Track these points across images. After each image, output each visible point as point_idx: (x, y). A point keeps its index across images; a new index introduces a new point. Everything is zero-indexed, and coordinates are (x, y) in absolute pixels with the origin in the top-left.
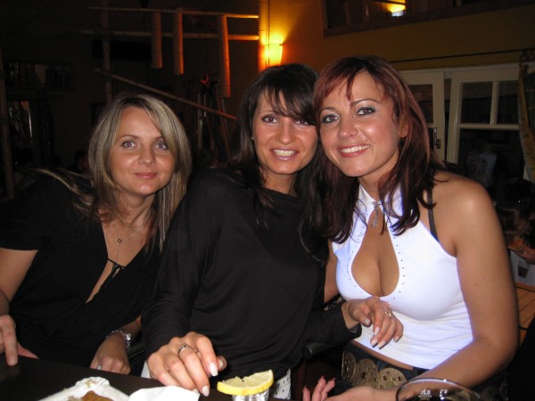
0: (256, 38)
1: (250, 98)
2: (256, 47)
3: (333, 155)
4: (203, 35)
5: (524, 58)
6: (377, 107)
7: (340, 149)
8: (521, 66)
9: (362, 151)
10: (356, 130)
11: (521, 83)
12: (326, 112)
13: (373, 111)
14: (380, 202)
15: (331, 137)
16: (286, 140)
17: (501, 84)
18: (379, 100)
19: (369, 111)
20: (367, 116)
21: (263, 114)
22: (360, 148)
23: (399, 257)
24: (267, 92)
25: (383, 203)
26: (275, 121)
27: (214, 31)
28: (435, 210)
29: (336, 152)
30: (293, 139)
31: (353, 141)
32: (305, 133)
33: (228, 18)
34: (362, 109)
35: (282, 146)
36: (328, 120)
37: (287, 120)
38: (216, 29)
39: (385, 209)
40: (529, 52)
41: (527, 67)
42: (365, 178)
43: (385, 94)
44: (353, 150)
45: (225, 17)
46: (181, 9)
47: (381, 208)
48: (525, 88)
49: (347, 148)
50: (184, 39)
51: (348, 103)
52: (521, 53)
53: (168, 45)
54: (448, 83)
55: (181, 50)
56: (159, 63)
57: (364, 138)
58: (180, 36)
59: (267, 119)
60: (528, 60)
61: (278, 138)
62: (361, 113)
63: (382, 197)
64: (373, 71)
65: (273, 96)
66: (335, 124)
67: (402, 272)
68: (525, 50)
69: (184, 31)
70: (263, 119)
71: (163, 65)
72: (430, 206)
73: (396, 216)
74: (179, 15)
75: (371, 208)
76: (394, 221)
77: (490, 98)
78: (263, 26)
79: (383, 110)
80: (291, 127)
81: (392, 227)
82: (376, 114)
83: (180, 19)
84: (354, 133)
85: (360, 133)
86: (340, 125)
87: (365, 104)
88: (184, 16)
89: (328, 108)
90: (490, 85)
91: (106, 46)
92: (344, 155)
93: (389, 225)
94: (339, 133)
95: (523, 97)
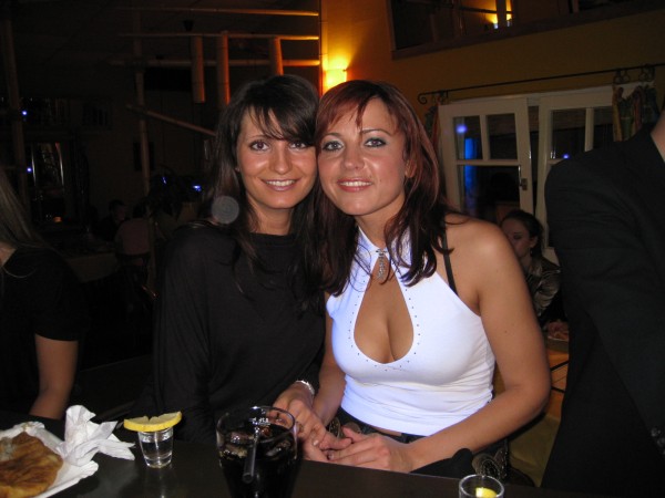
0: (317, 63)
1: (233, 122)
2: (317, 74)
3: (331, 189)
4: (252, 62)
5: (618, 80)
6: (388, 139)
7: (340, 181)
8: (614, 89)
9: (366, 187)
10: (363, 163)
11: (616, 110)
12: (330, 138)
13: (384, 143)
14: (386, 250)
15: (332, 168)
16: (282, 169)
17: (597, 111)
18: (391, 132)
19: (379, 142)
20: (375, 149)
21: (250, 141)
22: (364, 184)
23: (412, 313)
24: (253, 112)
25: (390, 251)
26: (265, 147)
27: (266, 57)
28: (452, 256)
29: (335, 185)
30: (290, 166)
31: (356, 174)
32: (303, 158)
33: (282, 41)
34: (372, 140)
35: (278, 177)
36: (330, 147)
37: (280, 144)
38: (268, 54)
39: (391, 257)
40: (622, 73)
41: (621, 90)
42: (366, 217)
43: (398, 127)
44: (356, 184)
45: (278, 40)
46: (226, 32)
47: (387, 255)
48: (620, 116)
49: (349, 181)
50: (231, 68)
51: (357, 131)
52: (614, 74)
53: (211, 75)
54: (533, 111)
55: (227, 81)
56: (201, 95)
57: (369, 172)
58: (226, 63)
59: (255, 146)
60: (622, 82)
61: (273, 167)
62: (370, 143)
63: (388, 244)
64: (386, 98)
65: (262, 117)
66: (338, 153)
67: (416, 330)
68: (619, 70)
69: (230, 58)
70: (251, 146)
71: (206, 98)
72: (447, 252)
73: (406, 266)
74: (224, 39)
75: (376, 257)
76: (404, 271)
77: (584, 128)
78: (325, 49)
79: (394, 145)
80: (287, 153)
81: (402, 277)
82: (386, 146)
83: (225, 44)
84: (359, 165)
85: (366, 167)
86: (344, 155)
87: (374, 134)
88: (230, 40)
89: (333, 134)
90: (583, 111)
91: (140, 77)
92: (345, 189)
93: (398, 275)
94: (342, 164)
95: (618, 126)
